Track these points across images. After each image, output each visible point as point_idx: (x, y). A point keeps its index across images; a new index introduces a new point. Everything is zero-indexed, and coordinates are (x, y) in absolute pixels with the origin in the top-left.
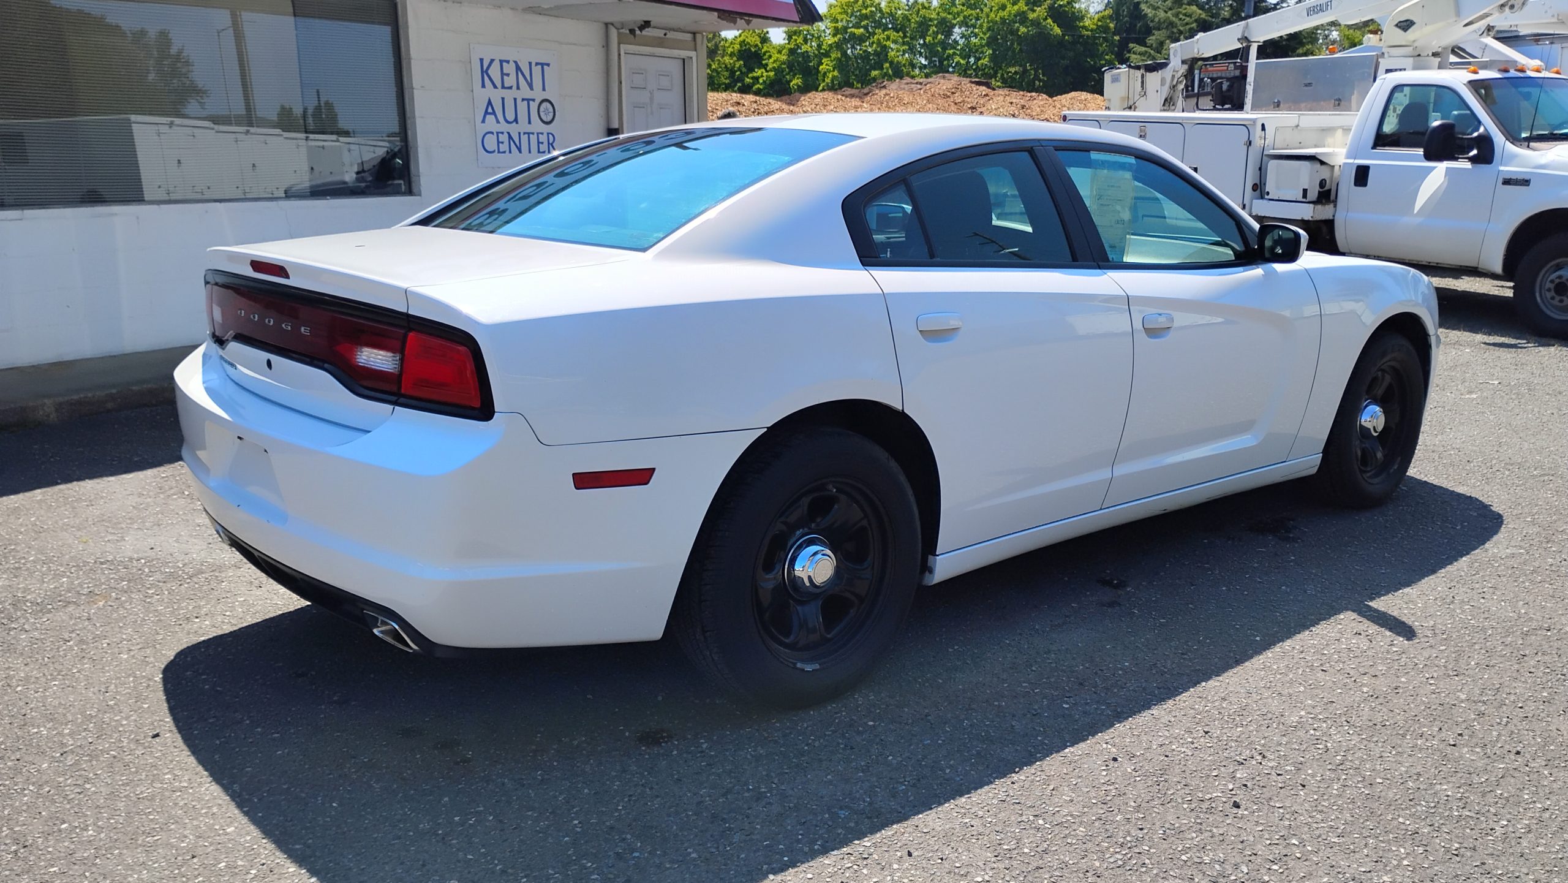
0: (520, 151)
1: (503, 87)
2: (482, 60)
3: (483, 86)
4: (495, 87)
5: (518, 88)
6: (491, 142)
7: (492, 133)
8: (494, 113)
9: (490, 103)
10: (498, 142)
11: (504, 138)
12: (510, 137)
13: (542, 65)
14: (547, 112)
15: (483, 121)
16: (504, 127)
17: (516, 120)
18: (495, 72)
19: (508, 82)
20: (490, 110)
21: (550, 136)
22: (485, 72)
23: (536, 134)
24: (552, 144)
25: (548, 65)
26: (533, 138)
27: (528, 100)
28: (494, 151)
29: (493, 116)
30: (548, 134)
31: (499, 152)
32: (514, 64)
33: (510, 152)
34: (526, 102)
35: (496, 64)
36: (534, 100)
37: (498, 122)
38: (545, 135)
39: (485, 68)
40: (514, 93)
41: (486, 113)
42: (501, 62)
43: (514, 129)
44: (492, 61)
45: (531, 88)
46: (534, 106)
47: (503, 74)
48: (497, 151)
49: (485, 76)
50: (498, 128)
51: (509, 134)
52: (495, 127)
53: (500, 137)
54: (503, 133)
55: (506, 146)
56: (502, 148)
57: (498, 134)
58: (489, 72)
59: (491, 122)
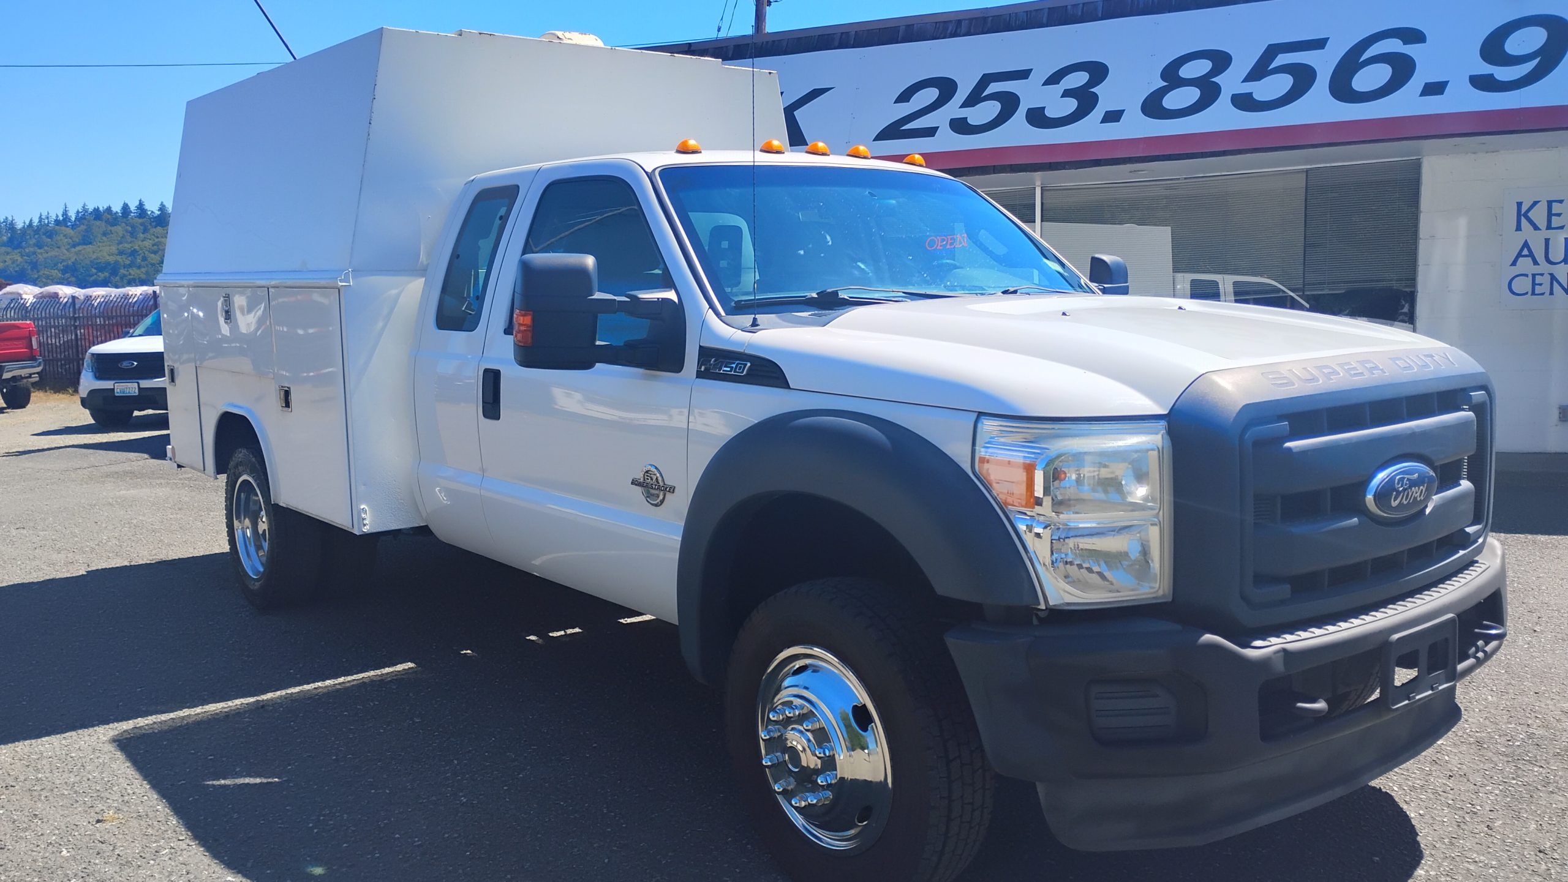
1: (1549, 227)
2: (1519, 204)
3: (1519, 228)
4: (1536, 228)
6: (1523, 285)
7: (1527, 275)
8: (1531, 255)
9: (1526, 245)
10: (1534, 284)
11: (1546, 280)
12: (1553, 278)
15: (1514, 263)
16: (1544, 267)
18: (1539, 215)
19: (1556, 222)
20: (1525, 252)
22: (1522, 214)
28: (1527, 293)
29: (1529, 259)
31: (1533, 293)
33: (1551, 293)
35: (1543, 208)
37: (1535, 263)
39: (1523, 212)
41: (1520, 255)
42: (1550, 203)
43: (1560, 272)
44: (1535, 203)
47: (1550, 214)
48: (1530, 293)
49: (1523, 220)
50: (1536, 269)
51: (1551, 275)
52: (1532, 269)
53: (1538, 279)
54: (1542, 275)
55: (1546, 288)
56: (1538, 290)
57: (1534, 276)
58: (1530, 214)
59: (1525, 264)
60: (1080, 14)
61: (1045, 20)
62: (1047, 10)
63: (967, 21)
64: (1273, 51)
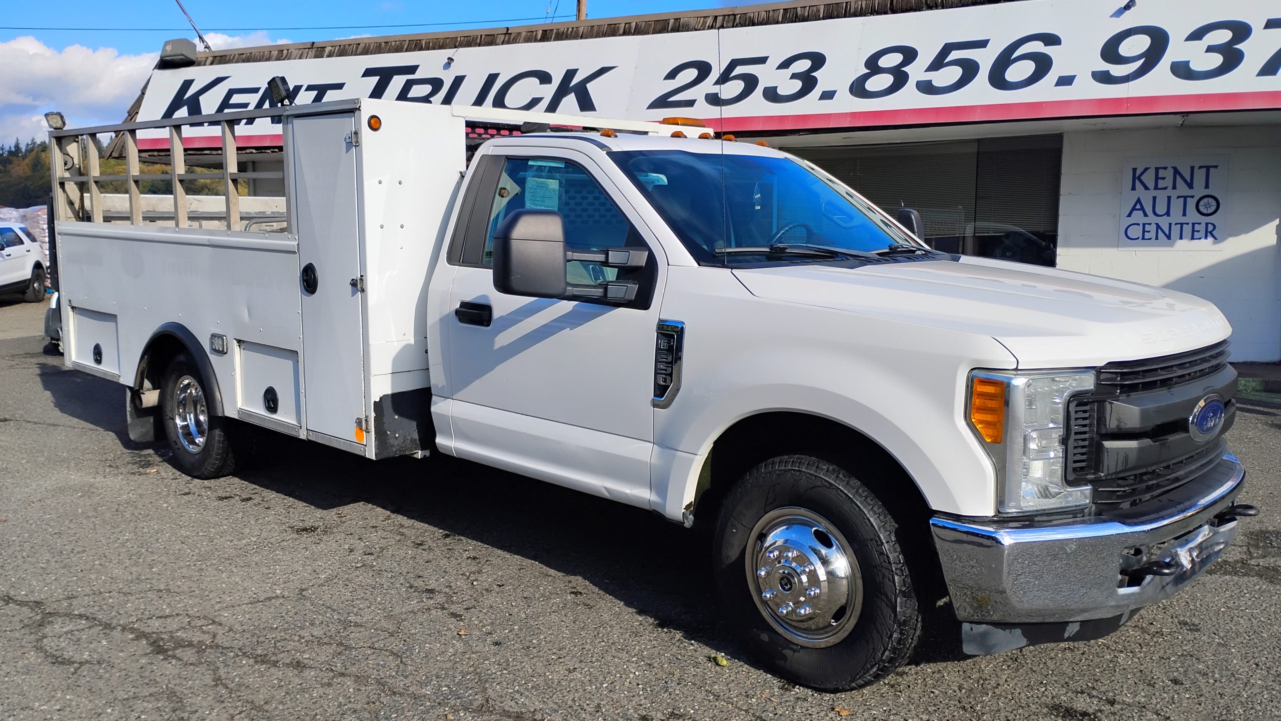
0: (1169, 237)
1: (1156, 188)
2: (1134, 170)
3: (1134, 188)
4: (1146, 188)
5: (1174, 187)
6: (1136, 232)
7: (1138, 224)
8: (1142, 209)
9: (1139, 201)
10: (1144, 231)
11: (1153, 228)
12: (1158, 227)
13: (1208, 168)
14: (1208, 206)
15: (1129, 215)
16: (1152, 218)
17: (1168, 214)
18: (1149, 179)
19: (1161, 184)
20: (1138, 206)
21: (1210, 225)
22: (1136, 178)
23: (1190, 225)
24: (1211, 233)
25: (1216, 167)
26: (1187, 229)
27: (1185, 198)
28: (1138, 238)
29: (1141, 212)
30: (1207, 224)
31: (1143, 238)
32: (1172, 170)
33: (1157, 238)
34: (1182, 199)
35: (1151, 171)
36: (1192, 197)
37: (1146, 215)
38: (1203, 225)
39: (1137, 175)
40: (1170, 192)
41: (1134, 209)
42: (1157, 169)
43: (1164, 222)
44: (1146, 169)
45: (1190, 185)
46: (1191, 203)
47: (1157, 178)
48: (1141, 238)
49: (1137, 181)
50: (1146, 220)
51: (1157, 224)
52: (1142, 220)
53: (1147, 228)
54: (1150, 224)
55: (1152, 234)
56: (1147, 235)
57: (1144, 225)
58: (1142, 178)
59: (1138, 216)
60: (806, 14)
61: (780, 19)
62: (782, 11)
63: (721, 18)
64: (948, 48)
